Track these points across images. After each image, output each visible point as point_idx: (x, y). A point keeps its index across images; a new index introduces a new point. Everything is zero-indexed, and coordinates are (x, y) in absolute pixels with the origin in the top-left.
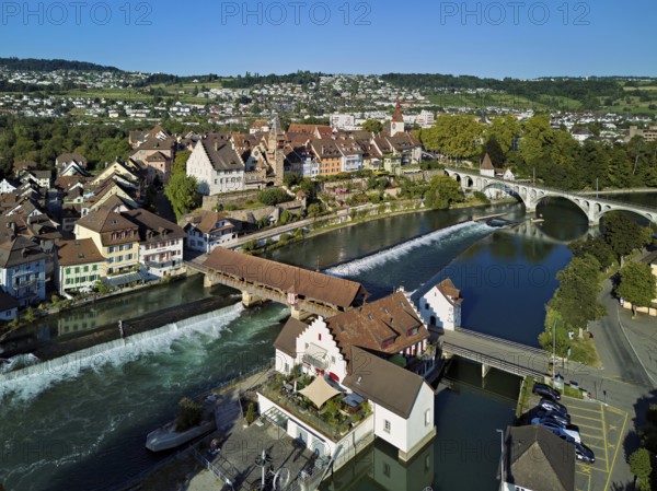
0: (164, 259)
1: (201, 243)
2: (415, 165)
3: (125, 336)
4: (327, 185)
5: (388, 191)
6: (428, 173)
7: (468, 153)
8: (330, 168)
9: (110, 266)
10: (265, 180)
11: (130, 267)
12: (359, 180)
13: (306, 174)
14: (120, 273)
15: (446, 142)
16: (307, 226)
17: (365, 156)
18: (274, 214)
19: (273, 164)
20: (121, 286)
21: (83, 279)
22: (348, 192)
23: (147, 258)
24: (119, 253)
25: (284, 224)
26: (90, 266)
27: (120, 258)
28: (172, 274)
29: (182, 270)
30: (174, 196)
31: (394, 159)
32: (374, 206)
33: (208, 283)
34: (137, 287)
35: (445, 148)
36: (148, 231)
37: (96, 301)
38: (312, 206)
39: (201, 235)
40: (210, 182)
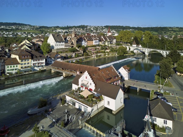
0: (39, 65)
1: (51, 61)
2: (114, 44)
3: (25, 84)
4: (89, 48)
5: (106, 50)
6: (118, 46)
7: (129, 42)
8: (90, 44)
9: (22, 66)
10: (71, 45)
11: (28, 66)
12: (98, 47)
13: (83, 45)
14: (25, 68)
15: (122, 38)
16: (83, 58)
17: (100, 41)
18: (74, 55)
19: (73, 41)
20: (25, 72)
21: (13, 70)
22: (95, 50)
23: (34, 64)
24: (25, 62)
25: (76, 58)
26: (15, 66)
27: (25, 64)
28: (42, 69)
29: (45, 68)
30: (43, 49)
31: (108, 42)
32: (103, 54)
33: (53, 71)
34: (30, 72)
35: (122, 40)
36: (34, 56)
37: (17, 76)
38: (85, 53)
39: (51, 59)
40: (54, 45)
